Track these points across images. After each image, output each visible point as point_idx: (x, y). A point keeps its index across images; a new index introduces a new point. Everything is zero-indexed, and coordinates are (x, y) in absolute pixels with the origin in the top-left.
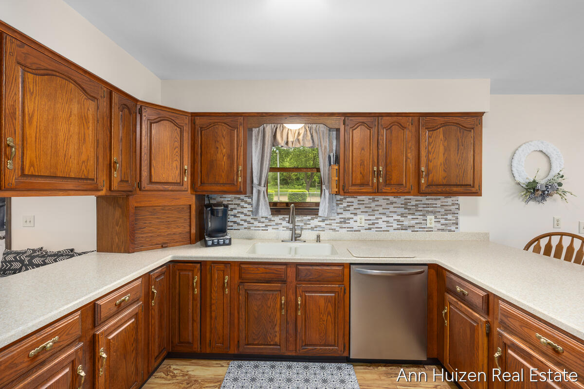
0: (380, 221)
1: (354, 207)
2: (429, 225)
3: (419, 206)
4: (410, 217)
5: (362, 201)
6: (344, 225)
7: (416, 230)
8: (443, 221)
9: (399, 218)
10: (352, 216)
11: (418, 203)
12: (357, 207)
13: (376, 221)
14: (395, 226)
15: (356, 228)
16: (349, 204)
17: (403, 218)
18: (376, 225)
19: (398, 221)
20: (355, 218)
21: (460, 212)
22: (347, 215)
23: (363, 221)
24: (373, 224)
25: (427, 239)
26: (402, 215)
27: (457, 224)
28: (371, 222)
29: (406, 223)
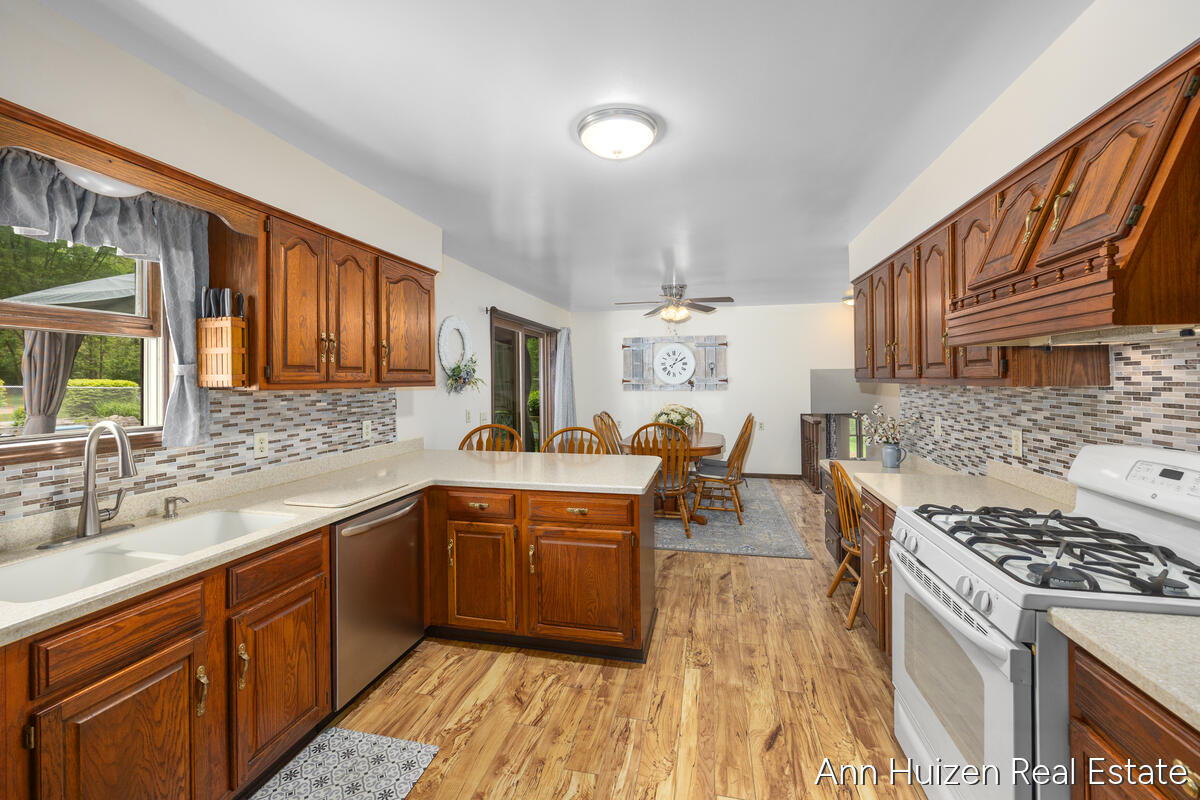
0: (295, 441)
1: (247, 416)
2: (365, 438)
3: (353, 405)
4: (341, 426)
5: (263, 401)
6: (225, 462)
7: (349, 447)
8: (380, 428)
9: (324, 430)
10: (243, 437)
11: (350, 400)
12: (252, 416)
13: (289, 443)
14: (321, 447)
15: (251, 464)
16: (237, 410)
17: (331, 430)
18: (290, 451)
19: (324, 435)
20: (249, 441)
21: (397, 411)
22: (232, 436)
23: (266, 445)
24: (284, 449)
25: (364, 461)
26: (330, 424)
27: (394, 430)
28: (278, 446)
29: (335, 439)
